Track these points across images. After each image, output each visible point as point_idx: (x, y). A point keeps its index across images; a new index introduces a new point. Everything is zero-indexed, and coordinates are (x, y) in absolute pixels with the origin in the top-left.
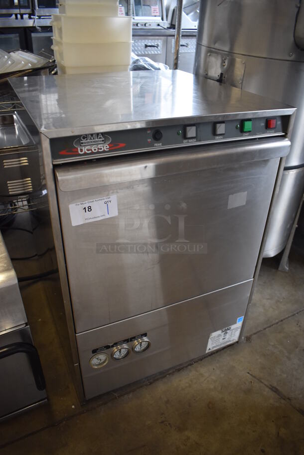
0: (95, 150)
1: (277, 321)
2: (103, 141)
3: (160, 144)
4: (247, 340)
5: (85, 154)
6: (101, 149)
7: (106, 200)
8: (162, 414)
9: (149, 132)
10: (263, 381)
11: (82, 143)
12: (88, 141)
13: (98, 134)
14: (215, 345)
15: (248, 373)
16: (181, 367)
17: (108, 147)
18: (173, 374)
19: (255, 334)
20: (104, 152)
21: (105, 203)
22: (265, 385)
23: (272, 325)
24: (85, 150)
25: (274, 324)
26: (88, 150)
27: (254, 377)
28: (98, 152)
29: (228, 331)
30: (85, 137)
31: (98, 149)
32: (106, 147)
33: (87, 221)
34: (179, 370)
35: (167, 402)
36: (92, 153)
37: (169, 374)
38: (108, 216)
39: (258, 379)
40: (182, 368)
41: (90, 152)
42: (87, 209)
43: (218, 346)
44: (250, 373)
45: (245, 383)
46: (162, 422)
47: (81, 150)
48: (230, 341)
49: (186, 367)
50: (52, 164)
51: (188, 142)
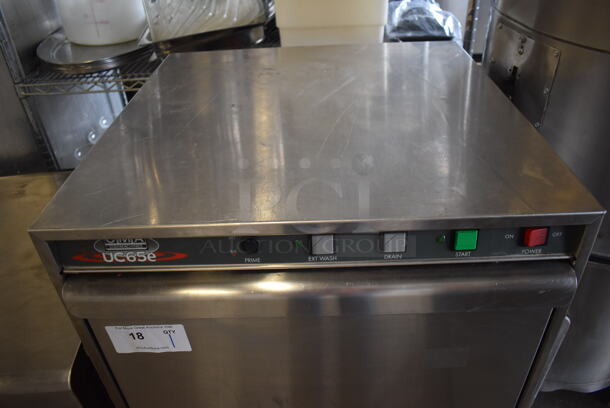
0: (131, 258)
2: (144, 246)
3: (258, 260)
5: (115, 263)
6: (142, 258)
7: (168, 329)
11: (108, 247)
12: (118, 244)
17: (154, 256)
20: (148, 263)
21: (166, 333)
24: (114, 257)
26: (119, 258)
28: (137, 263)
31: (137, 258)
32: (151, 256)
33: (140, 351)
36: (127, 263)
38: (172, 350)
41: (123, 260)
42: (136, 336)
47: (108, 257)
50: (61, 273)
51: (319, 260)
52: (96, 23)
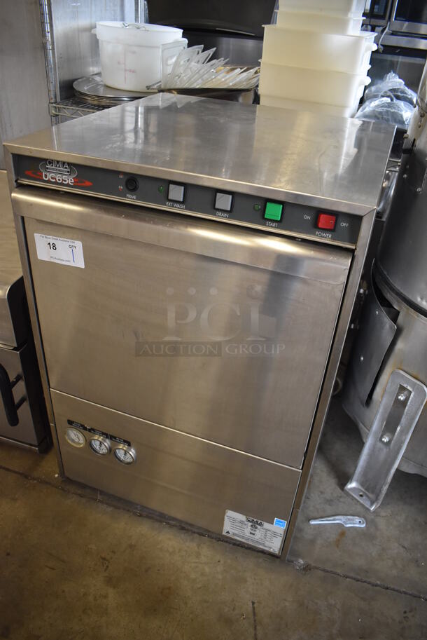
0: (59, 180)
1: (379, 582)
2: (68, 172)
3: (134, 197)
4: (304, 569)
5: (49, 182)
6: (65, 181)
7: (72, 244)
8: (114, 552)
9: (121, 177)
10: (258, 628)
11: (47, 168)
12: (53, 167)
13: (64, 163)
14: (237, 532)
15: (253, 603)
16: (189, 528)
17: (73, 181)
18: (171, 526)
19: (324, 570)
20: (68, 185)
21: (70, 247)
22: (255, 634)
23: (365, 582)
24: (50, 176)
25: (369, 583)
26: (52, 178)
27: (254, 614)
28: (62, 184)
29: (259, 527)
30: (51, 162)
31: (63, 180)
32: (70, 180)
33: (52, 260)
34: (183, 528)
35: (131, 546)
36: (56, 183)
37: (168, 523)
38: (72, 264)
39: (255, 621)
40: (187, 530)
41: (54, 180)
42: (52, 246)
43: (243, 537)
44: (255, 605)
45: (234, 609)
46: (104, 559)
47: (46, 176)
48: (264, 545)
49: (194, 532)
50: (16, 181)
51: (173, 206)
52: (126, 70)
